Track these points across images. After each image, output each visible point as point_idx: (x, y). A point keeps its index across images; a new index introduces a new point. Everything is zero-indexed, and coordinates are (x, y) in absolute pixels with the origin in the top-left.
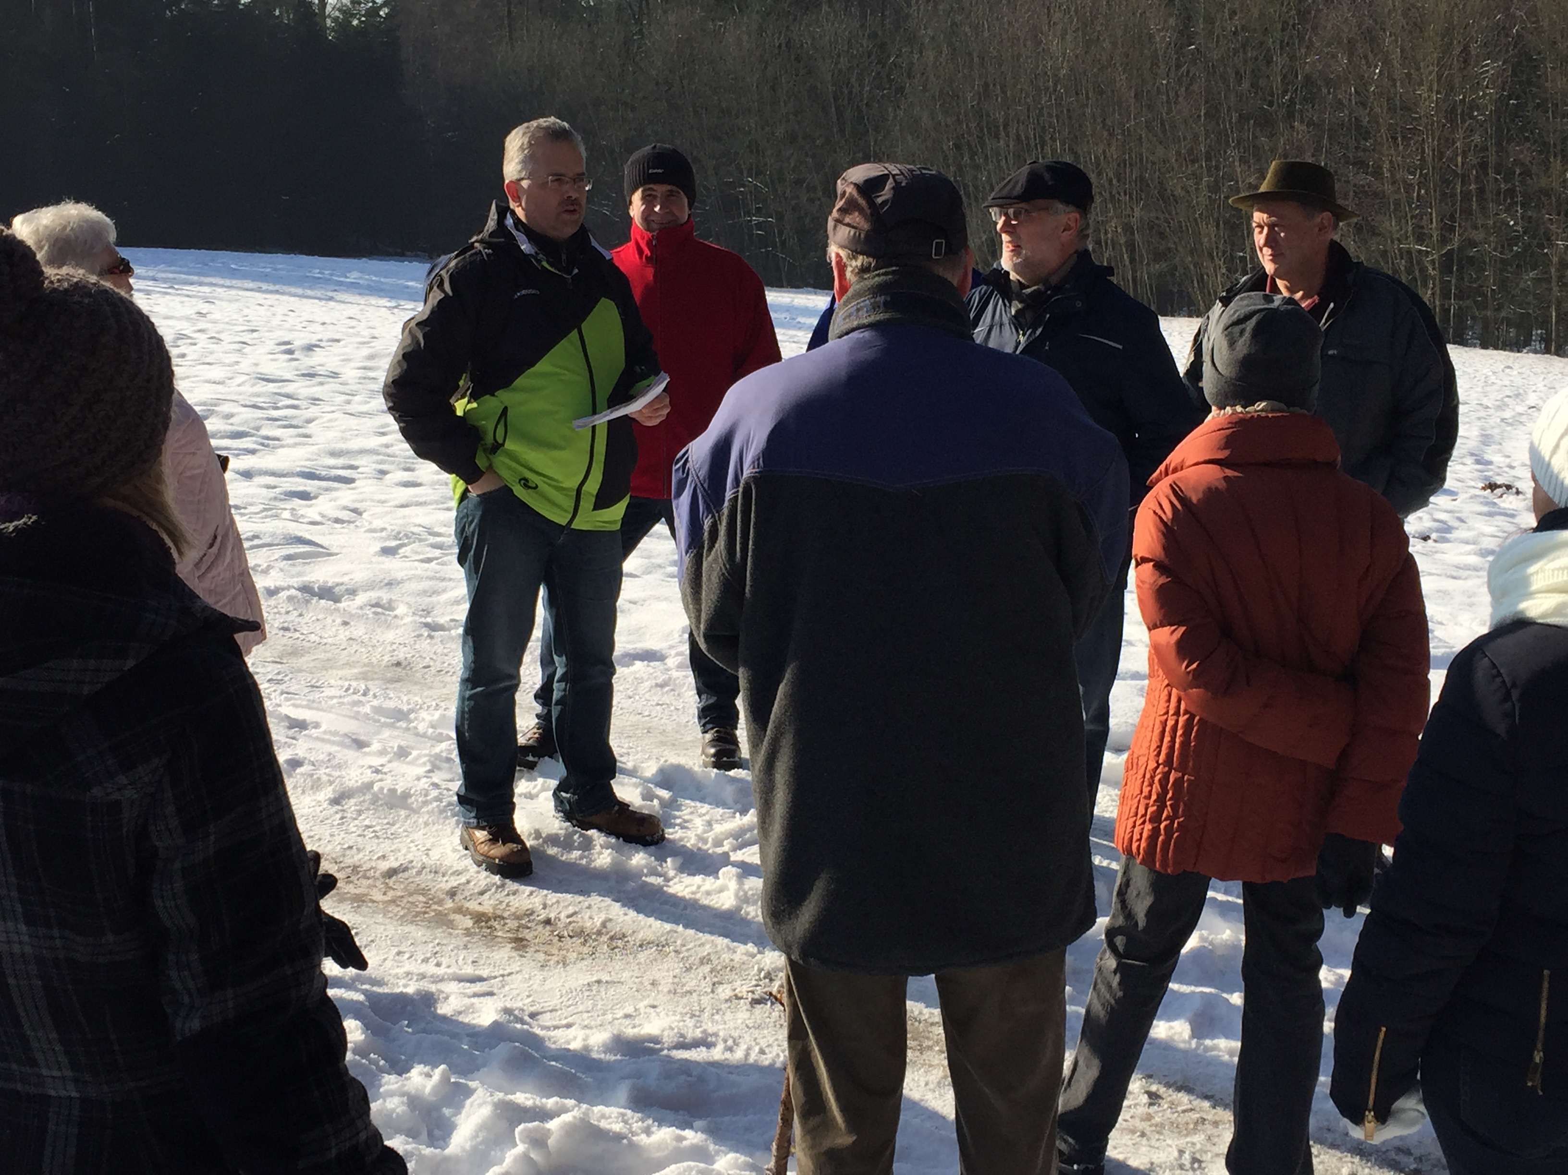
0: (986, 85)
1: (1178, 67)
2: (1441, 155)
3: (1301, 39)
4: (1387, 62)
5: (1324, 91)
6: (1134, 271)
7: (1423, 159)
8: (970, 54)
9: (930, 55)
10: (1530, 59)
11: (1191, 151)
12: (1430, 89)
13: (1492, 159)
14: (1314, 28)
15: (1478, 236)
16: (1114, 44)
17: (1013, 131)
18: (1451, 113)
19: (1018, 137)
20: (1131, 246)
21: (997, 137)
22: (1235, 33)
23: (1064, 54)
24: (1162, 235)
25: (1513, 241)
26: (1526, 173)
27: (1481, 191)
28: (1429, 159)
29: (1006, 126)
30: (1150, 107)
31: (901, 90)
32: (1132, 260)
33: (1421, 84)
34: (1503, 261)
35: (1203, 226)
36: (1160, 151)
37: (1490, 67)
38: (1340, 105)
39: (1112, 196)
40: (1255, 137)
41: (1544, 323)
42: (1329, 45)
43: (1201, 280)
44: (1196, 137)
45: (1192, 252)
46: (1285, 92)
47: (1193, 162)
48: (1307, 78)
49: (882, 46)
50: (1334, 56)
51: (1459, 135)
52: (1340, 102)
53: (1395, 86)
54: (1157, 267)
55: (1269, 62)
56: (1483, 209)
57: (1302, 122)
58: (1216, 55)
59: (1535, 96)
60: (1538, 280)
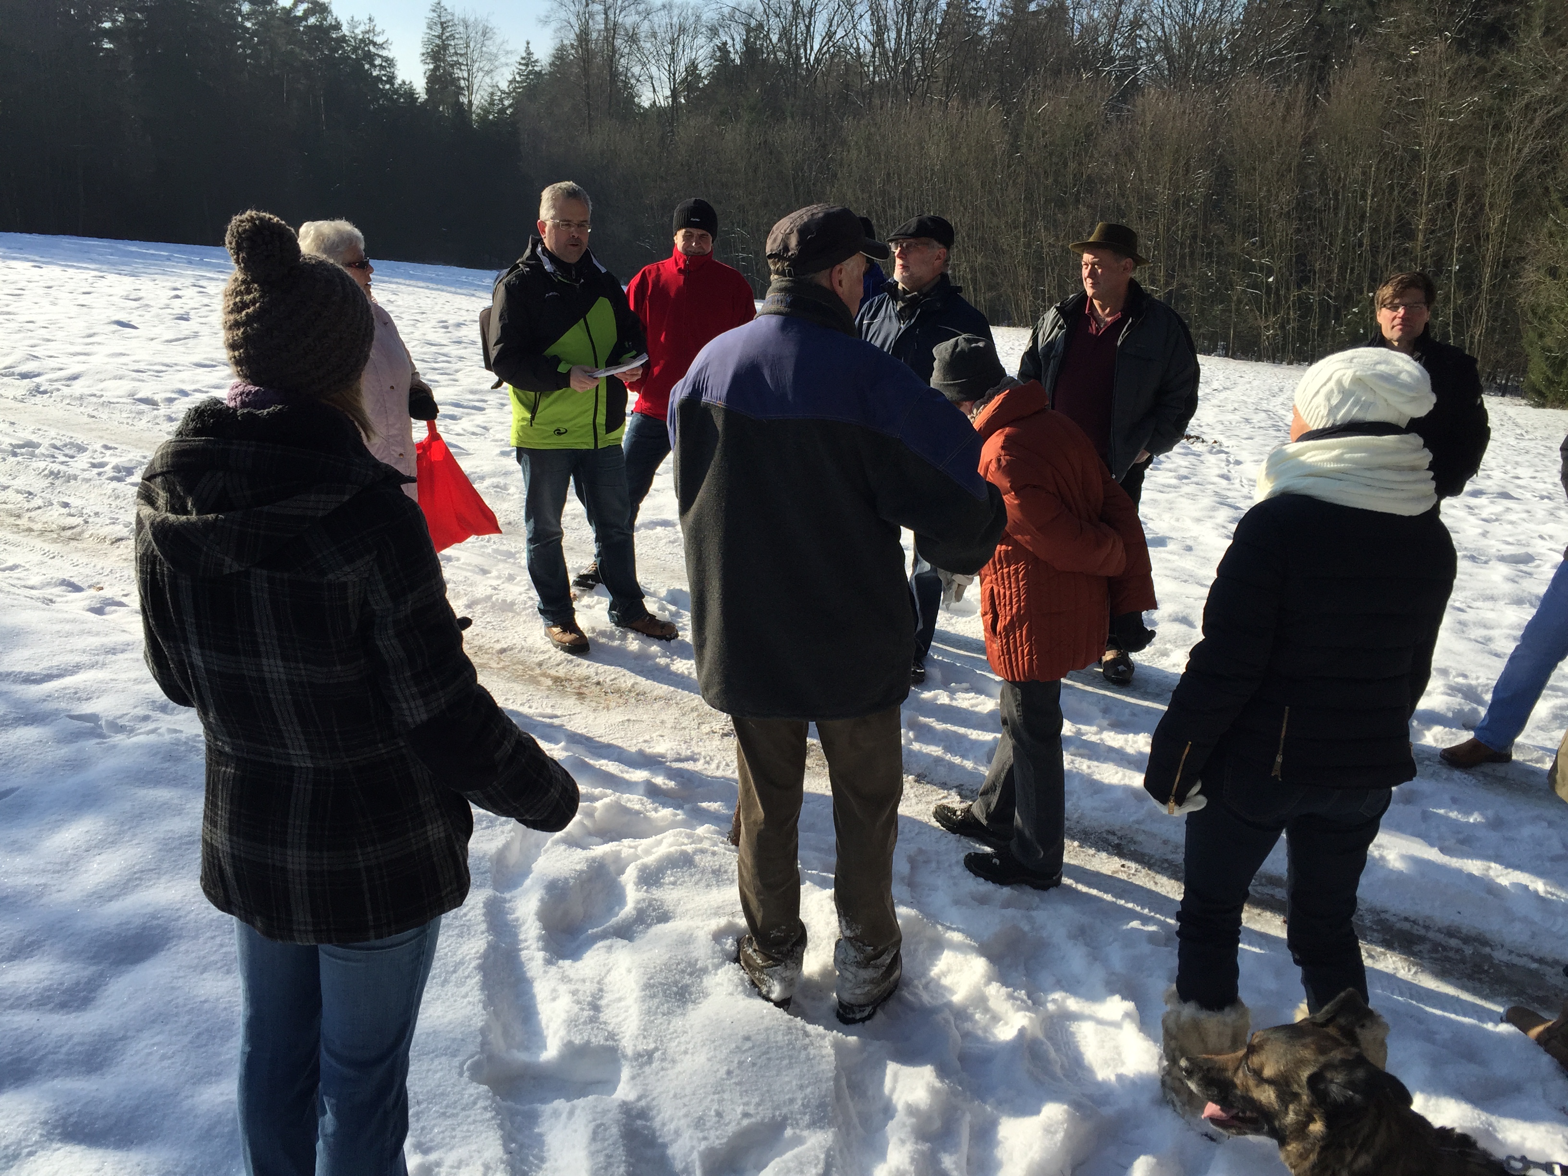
0: (889, 174)
1: (1009, 167)
2: (1169, 229)
3: (1086, 153)
4: (1138, 169)
5: (1099, 186)
6: (976, 297)
7: (1157, 231)
8: (879, 154)
9: (854, 154)
10: (1226, 170)
11: (1014, 221)
12: (1164, 187)
13: (1200, 233)
14: (1095, 146)
15: (1189, 281)
16: (970, 151)
17: (904, 205)
18: (1176, 203)
19: (907, 208)
20: (974, 281)
21: (894, 208)
22: (1046, 146)
23: (938, 156)
24: (993, 274)
25: (1210, 286)
26: (1221, 243)
27: (1192, 253)
28: (1161, 231)
29: (900, 201)
30: (990, 192)
31: (835, 175)
32: (975, 290)
33: (1159, 184)
34: (1203, 298)
35: (1019, 269)
36: (995, 220)
37: (1202, 175)
38: (1108, 195)
39: (964, 249)
40: (1054, 214)
41: (1226, 338)
42: (1102, 157)
43: (1017, 304)
44: (1017, 213)
45: (1012, 286)
46: (1075, 185)
47: (1015, 228)
48: (1089, 176)
49: (824, 146)
50: (1106, 164)
51: (1181, 217)
52: (1108, 193)
53: (1142, 184)
54: (989, 295)
55: (1065, 165)
56: (1193, 266)
57: (1084, 205)
58: (1032, 160)
59: (1228, 194)
60: (1223, 311)
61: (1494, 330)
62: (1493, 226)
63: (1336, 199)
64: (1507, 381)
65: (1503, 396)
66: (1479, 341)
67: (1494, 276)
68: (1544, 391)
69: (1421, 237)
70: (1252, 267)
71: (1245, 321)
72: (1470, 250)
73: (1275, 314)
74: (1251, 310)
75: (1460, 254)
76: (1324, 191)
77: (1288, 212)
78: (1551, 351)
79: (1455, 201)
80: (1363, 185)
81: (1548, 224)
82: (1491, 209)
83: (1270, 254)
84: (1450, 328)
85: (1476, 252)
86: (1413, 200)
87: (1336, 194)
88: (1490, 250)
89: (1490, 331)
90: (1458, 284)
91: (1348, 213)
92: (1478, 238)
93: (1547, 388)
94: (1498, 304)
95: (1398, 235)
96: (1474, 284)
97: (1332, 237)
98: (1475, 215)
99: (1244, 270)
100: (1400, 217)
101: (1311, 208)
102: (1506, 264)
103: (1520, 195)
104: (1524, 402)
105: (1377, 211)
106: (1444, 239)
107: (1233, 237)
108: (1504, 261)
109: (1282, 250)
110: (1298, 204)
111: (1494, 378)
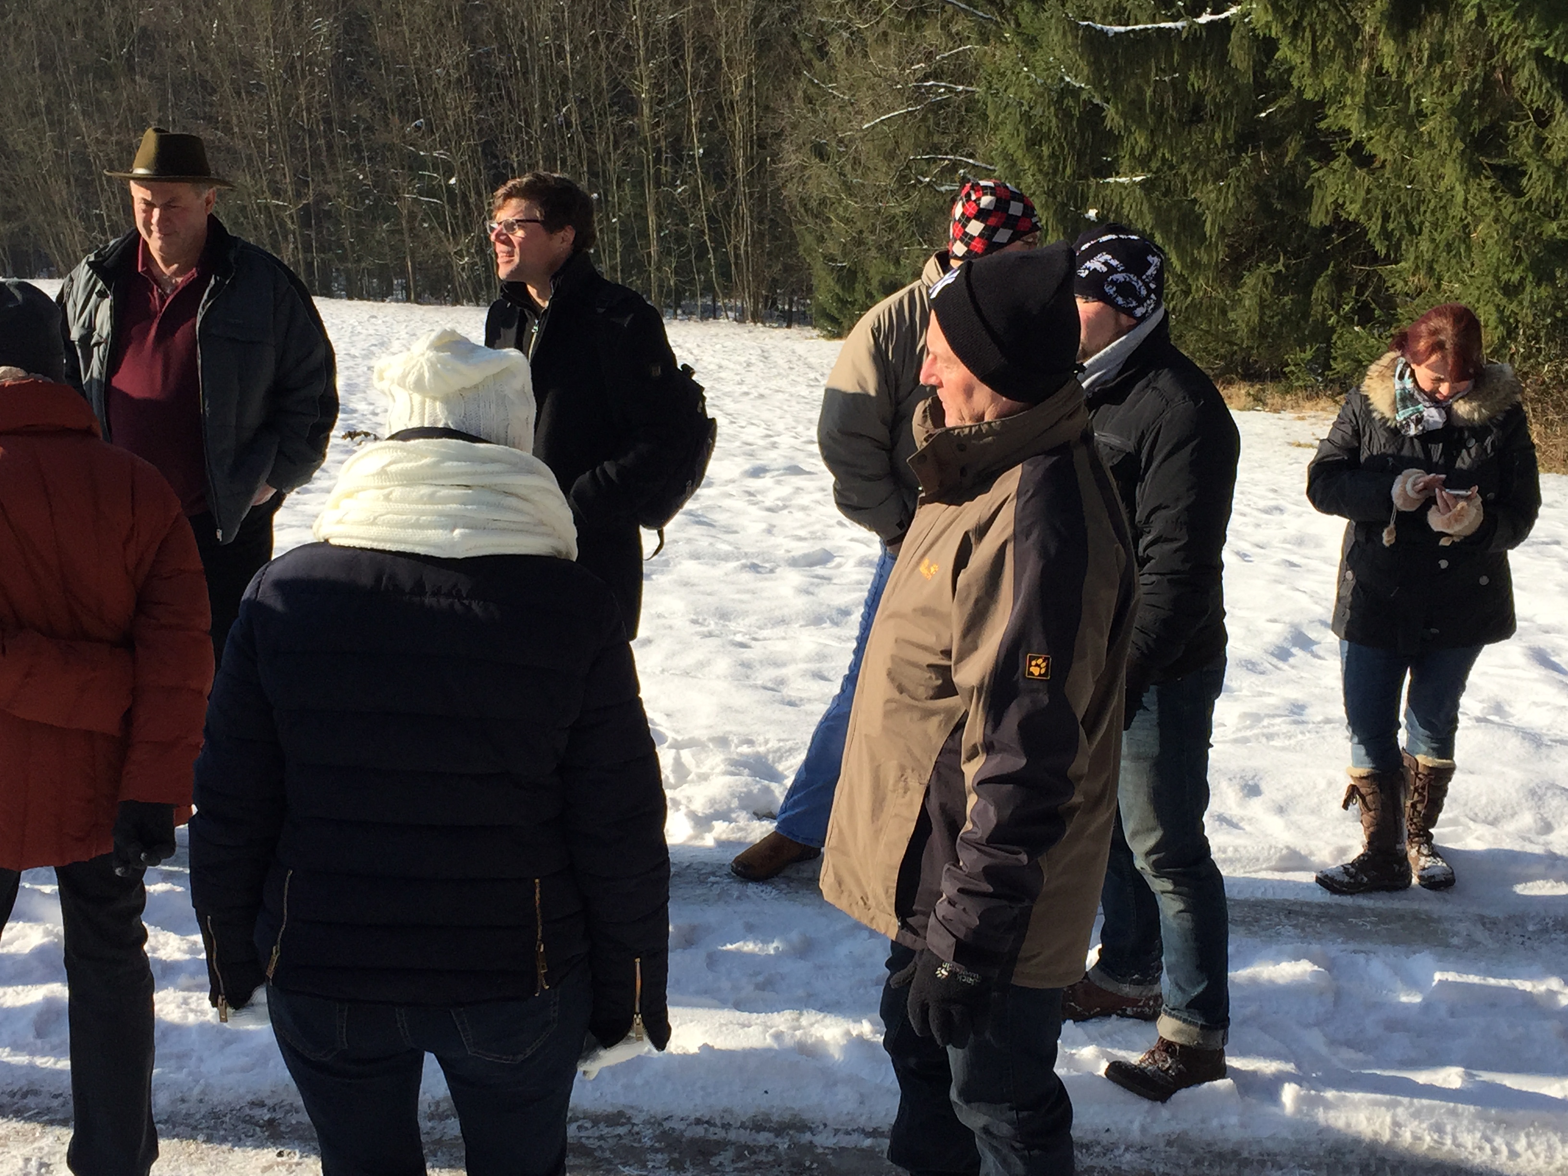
2: (287, 110)
4: (223, 18)
5: (163, 44)
7: (269, 115)
10: (359, 17)
11: (29, 105)
12: (268, 45)
13: (335, 114)
15: (331, 190)
18: (290, 68)
25: (365, 194)
26: (370, 129)
27: (330, 147)
28: (275, 114)
33: (257, 40)
34: (358, 215)
35: (51, 181)
37: (323, 26)
38: (180, 60)
40: (96, 91)
41: (402, 272)
43: (57, 240)
44: (32, 92)
45: (44, 211)
46: (122, 45)
47: (33, 116)
48: (144, 30)
50: (168, 10)
51: (302, 91)
52: (181, 56)
53: (232, 40)
55: (101, 13)
56: (333, 163)
57: (143, 76)
59: (368, 55)
60: (392, 232)
61: (762, 235)
62: (737, 91)
63: (523, 59)
64: (791, 307)
65: (789, 326)
66: (746, 252)
67: (749, 161)
68: (837, 316)
69: (646, 111)
70: (422, 164)
71: (426, 246)
72: (713, 126)
73: (468, 232)
74: (432, 229)
75: (701, 131)
76: (505, 48)
77: (459, 80)
78: (835, 261)
79: (682, 57)
80: (556, 38)
81: (802, 85)
82: (730, 67)
83: (444, 142)
84: (706, 238)
85: (721, 129)
86: (628, 59)
87: (522, 50)
88: (737, 124)
89: (757, 239)
90: (706, 173)
91: (543, 79)
92: (719, 107)
93: (840, 311)
94: (762, 199)
95: (616, 108)
96: (726, 174)
97: (527, 114)
98: (712, 78)
99: (411, 168)
100: (615, 83)
101: (490, 74)
102: (762, 142)
103: (764, 46)
104: (816, 332)
105: (582, 74)
106: (679, 110)
107: (385, 120)
108: (758, 138)
109: (462, 138)
110: (472, 67)
111: (774, 303)
